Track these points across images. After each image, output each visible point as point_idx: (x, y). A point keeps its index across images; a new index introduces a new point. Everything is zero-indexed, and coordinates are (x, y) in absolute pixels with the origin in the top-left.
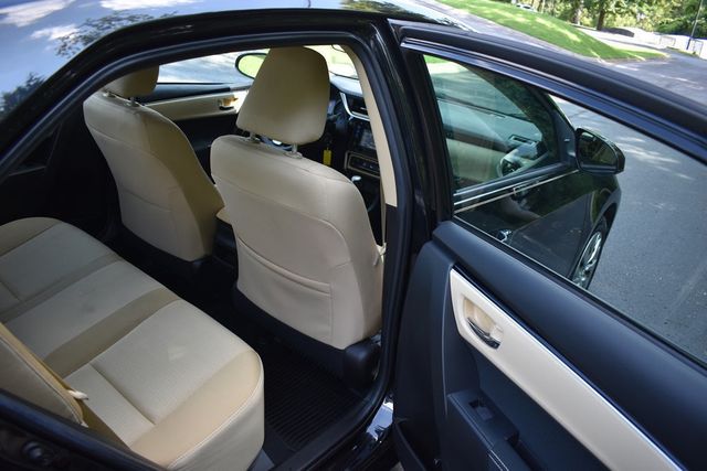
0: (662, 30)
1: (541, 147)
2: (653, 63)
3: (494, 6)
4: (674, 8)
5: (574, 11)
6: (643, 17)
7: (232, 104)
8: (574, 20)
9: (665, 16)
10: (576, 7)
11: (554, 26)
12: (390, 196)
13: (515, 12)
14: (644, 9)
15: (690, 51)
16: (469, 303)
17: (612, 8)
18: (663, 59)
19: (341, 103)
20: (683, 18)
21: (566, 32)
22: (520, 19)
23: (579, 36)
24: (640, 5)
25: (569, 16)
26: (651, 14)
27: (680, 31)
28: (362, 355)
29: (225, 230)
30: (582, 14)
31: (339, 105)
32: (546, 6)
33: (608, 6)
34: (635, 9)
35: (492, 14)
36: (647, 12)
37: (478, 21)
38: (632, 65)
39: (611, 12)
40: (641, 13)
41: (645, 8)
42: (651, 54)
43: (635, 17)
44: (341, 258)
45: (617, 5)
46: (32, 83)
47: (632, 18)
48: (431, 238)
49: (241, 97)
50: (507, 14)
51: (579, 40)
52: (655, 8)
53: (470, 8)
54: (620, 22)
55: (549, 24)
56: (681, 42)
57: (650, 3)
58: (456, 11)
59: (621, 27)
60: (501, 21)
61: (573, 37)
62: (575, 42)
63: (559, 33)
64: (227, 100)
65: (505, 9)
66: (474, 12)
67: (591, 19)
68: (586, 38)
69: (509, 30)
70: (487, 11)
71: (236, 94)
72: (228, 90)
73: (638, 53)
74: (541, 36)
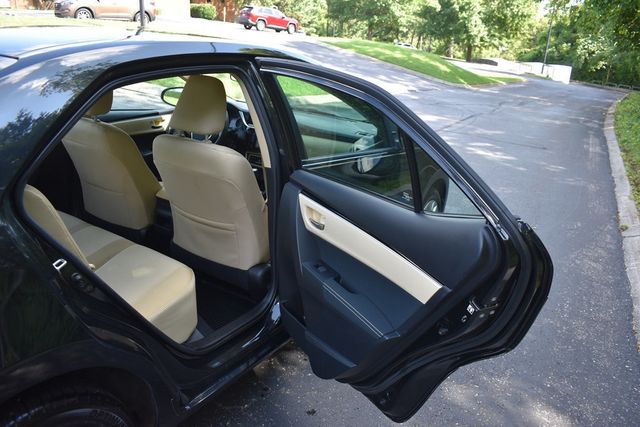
0: (521, 59)
1: (377, 139)
2: (512, 86)
3: (376, 46)
4: (530, 40)
5: (447, 46)
6: (504, 49)
7: (160, 124)
8: (448, 55)
9: (523, 46)
10: (448, 42)
11: (427, 60)
12: (267, 163)
13: (394, 49)
14: (503, 42)
15: (544, 75)
16: (310, 209)
17: (477, 42)
18: (520, 82)
19: (241, 119)
20: (538, 48)
21: (437, 64)
22: (398, 55)
23: (448, 67)
24: (500, 39)
25: (444, 51)
26: (510, 46)
27: (536, 58)
28: (259, 273)
29: (164, 204)
30: (454, 48)
31: (239, 121)
32: (424, 43)
33: (474, 41)
34: (496, 42)
35: (375, 52)
36: (506, 45)
37: (364, 59)
38: (494, 88)
39: (477, 46)
40: (502, 45)
41: (504, 40)
42: (510, 79)
43: (498, 48)
44: (240, 205)
45: (482, 40)
46: (23, 119)
47: (495, 49)
48: (289, 180)
49: (167, 118)
50: (388, 52)
51: (448, 70)
52: (512, 40)
53: (356, 48)
54: (486, 54)
55: (423, 58)
56: (536, 68)
57: (508, 37)
58: (344, 51)
59: (488, 58)
60: (382, 57)
61: (444, 68)
62: (446, 72)
63: (430, 64)
64: (157, 122)
65: (386, 48)
67: (462, 53)
68: (455, 69)
69: (389, 64)
70: (370, 50)
71: (164, 117)
72: (157, 114)
73: (500, 79)
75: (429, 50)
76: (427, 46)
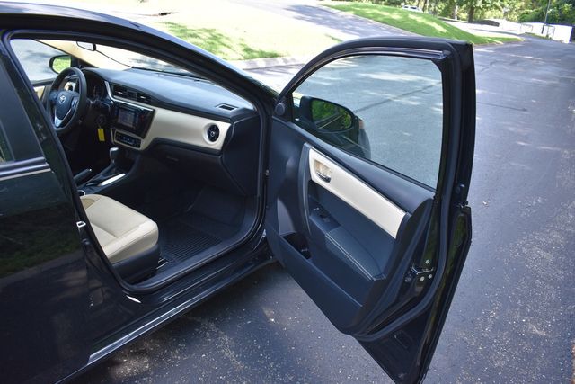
0: (523, 20)
2: (508, 46)
3: (375, 8)
6: (506, 10)
8: (452, 16)
9: (526, 7)
11: (424, 21)
14: (505, 3)
15: (544, 35)
17: (480, 4)
18: (518, 42)
20: (540, 9)
21: (434, 25)
22: (396, 16)
23: (444, 27)
26: (511, 7)
27: (538, 19)
30: (458, 10)
33: (476, 3)
34: (498, 4)
35: (373, 14)
36: (508, 6)
38: (491, 48)
39: (479, 8)
40: (503, 6)
42: (508, 39)
43: (500, 10)
45: (483, 2)
47: (498, 10)
50: (386, 14)
51: (445, 31)
53: (354, 10)
54: (489, 15)
55: (420, 19)
56: (537, 28)
58: (343, 13)
59: (492, 19)
61: (440, 29)
63: (428, 26)
66: (358, 14)
67: (466, 15)
68: (452, 30)
70: (368, 11)
73: (497, 38)
74: (412, 29)
75: (435, 12)
76: (433, 8)
